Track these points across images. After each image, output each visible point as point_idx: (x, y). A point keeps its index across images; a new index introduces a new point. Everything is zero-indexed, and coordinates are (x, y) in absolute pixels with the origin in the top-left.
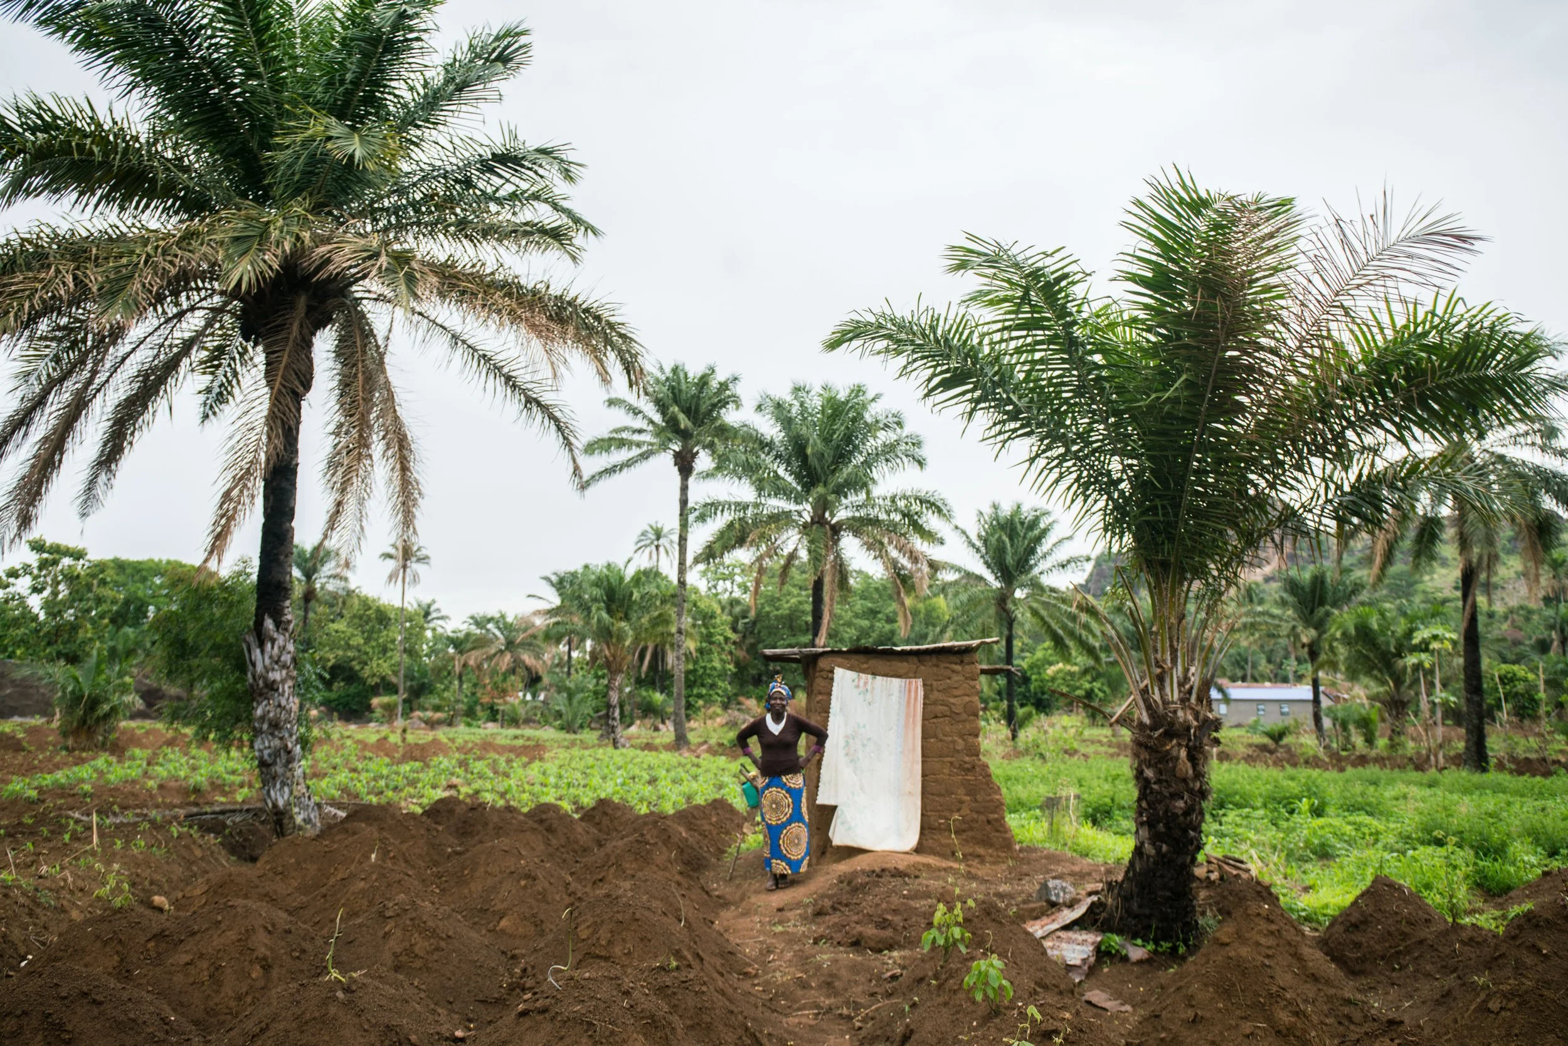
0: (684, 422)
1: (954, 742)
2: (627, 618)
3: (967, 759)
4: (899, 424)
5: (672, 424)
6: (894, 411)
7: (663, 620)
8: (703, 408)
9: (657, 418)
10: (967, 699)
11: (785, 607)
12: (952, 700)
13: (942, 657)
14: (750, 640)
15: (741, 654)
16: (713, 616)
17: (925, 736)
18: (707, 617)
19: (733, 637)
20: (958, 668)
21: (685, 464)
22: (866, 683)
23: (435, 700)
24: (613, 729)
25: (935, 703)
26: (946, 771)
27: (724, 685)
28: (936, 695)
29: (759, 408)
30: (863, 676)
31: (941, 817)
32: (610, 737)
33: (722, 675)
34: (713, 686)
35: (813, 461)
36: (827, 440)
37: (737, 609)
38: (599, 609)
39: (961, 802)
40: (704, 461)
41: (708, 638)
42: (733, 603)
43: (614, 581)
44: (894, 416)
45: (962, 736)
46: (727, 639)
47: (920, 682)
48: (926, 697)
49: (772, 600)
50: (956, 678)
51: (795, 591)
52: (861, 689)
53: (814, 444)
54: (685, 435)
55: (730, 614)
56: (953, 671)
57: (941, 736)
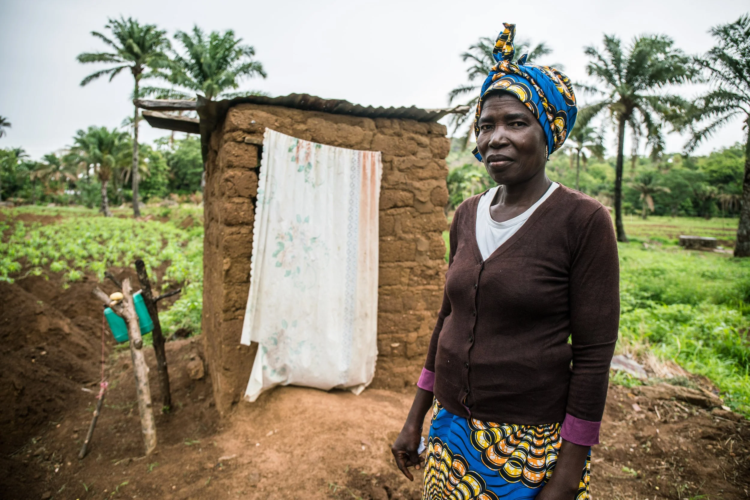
0: (136, 49)
1: (416, 241)
2: (110, 153)
3: (430, 263)
4: (253, 53)
5: (129, 49)
6: (250, 46)
7: (129, 155)
8: (147, 44)
9: (121, 47)
10: (435, 183)
11: (191, 156)
12: (417, 184)
13: (406, 124)
14: (175, 170)
15: (171, 176)
16: (158, 159)
17: (383, 233)
18: (154, 159)
19: (168, 168)
20: (424, 140)
21: (137, 72)
22: (308, 155)
23: (23, 193)
24: (104, 208)
25: (395, 187)
26: (405, 280)
27: (164, 189)
28: (397, 176)
29: (176, 36)
30: (304, 143)
31: (395, 340)
32: (104, 212)
33: (163, 184)
34: (159, 189)
35: (205, 68)
36: (213, 58)
37: (170, 157)
38: (94, 148)
39: (420, 319)
40: (147, 70)
41: (156, 168)
42: (168, 153)
43: (103, 136)
44: (250, 48)
45: (425, 232)
46: (165, 169)
47: (377, 155)
48: (384, 179)
49: (185, 153)
50: (423, 153)
51: (195, 149)
52: (302, 163)
53: (206, 58)
54: (137, 57)
55: (167, 158)
56: (420, 144)
57: (400, 233)
